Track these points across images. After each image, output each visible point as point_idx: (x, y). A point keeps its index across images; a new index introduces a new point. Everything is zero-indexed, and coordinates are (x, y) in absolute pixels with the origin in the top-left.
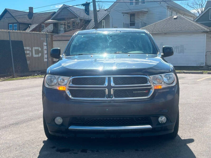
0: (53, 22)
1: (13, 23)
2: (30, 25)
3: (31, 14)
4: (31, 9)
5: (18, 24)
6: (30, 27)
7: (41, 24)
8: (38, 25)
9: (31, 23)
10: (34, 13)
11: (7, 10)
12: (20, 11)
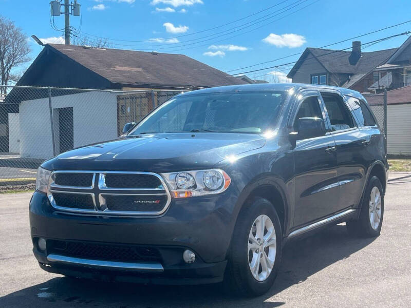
0: (392, 68)
1: (319, 75)
2: (350, 76)
3: (355, 55)
4: (357, 45)
5: (328, 75)
6: (349, 80)
7: (372, 73)
8: (365, 75)
9: (353, 72)
10: (363, 53)
11: (310, 50)
12: (339, 51)
